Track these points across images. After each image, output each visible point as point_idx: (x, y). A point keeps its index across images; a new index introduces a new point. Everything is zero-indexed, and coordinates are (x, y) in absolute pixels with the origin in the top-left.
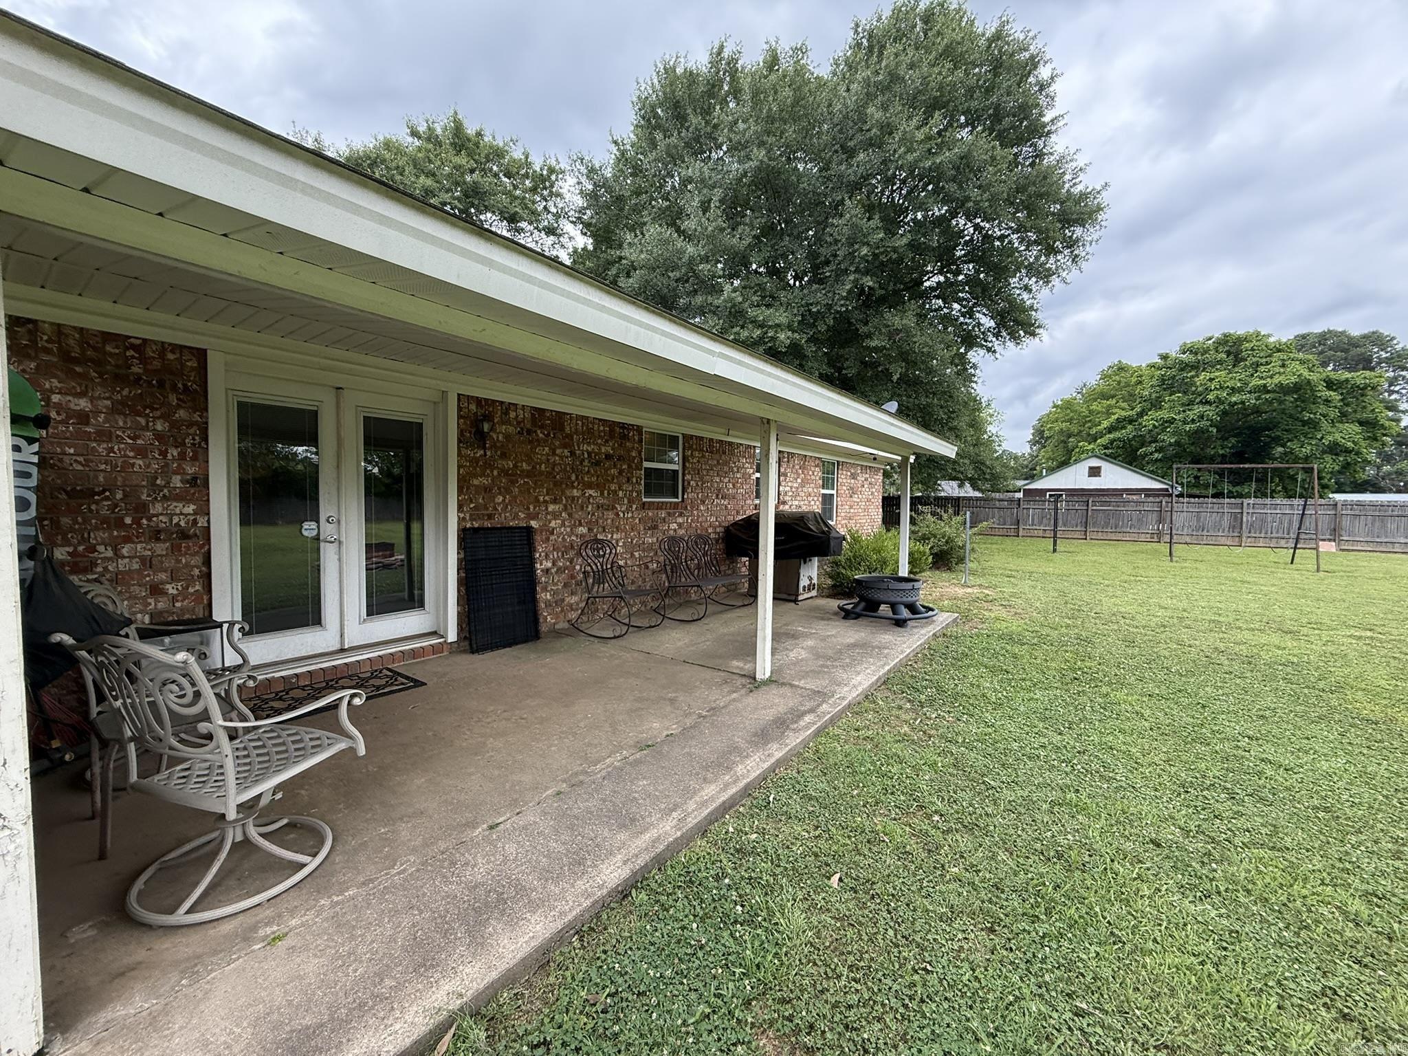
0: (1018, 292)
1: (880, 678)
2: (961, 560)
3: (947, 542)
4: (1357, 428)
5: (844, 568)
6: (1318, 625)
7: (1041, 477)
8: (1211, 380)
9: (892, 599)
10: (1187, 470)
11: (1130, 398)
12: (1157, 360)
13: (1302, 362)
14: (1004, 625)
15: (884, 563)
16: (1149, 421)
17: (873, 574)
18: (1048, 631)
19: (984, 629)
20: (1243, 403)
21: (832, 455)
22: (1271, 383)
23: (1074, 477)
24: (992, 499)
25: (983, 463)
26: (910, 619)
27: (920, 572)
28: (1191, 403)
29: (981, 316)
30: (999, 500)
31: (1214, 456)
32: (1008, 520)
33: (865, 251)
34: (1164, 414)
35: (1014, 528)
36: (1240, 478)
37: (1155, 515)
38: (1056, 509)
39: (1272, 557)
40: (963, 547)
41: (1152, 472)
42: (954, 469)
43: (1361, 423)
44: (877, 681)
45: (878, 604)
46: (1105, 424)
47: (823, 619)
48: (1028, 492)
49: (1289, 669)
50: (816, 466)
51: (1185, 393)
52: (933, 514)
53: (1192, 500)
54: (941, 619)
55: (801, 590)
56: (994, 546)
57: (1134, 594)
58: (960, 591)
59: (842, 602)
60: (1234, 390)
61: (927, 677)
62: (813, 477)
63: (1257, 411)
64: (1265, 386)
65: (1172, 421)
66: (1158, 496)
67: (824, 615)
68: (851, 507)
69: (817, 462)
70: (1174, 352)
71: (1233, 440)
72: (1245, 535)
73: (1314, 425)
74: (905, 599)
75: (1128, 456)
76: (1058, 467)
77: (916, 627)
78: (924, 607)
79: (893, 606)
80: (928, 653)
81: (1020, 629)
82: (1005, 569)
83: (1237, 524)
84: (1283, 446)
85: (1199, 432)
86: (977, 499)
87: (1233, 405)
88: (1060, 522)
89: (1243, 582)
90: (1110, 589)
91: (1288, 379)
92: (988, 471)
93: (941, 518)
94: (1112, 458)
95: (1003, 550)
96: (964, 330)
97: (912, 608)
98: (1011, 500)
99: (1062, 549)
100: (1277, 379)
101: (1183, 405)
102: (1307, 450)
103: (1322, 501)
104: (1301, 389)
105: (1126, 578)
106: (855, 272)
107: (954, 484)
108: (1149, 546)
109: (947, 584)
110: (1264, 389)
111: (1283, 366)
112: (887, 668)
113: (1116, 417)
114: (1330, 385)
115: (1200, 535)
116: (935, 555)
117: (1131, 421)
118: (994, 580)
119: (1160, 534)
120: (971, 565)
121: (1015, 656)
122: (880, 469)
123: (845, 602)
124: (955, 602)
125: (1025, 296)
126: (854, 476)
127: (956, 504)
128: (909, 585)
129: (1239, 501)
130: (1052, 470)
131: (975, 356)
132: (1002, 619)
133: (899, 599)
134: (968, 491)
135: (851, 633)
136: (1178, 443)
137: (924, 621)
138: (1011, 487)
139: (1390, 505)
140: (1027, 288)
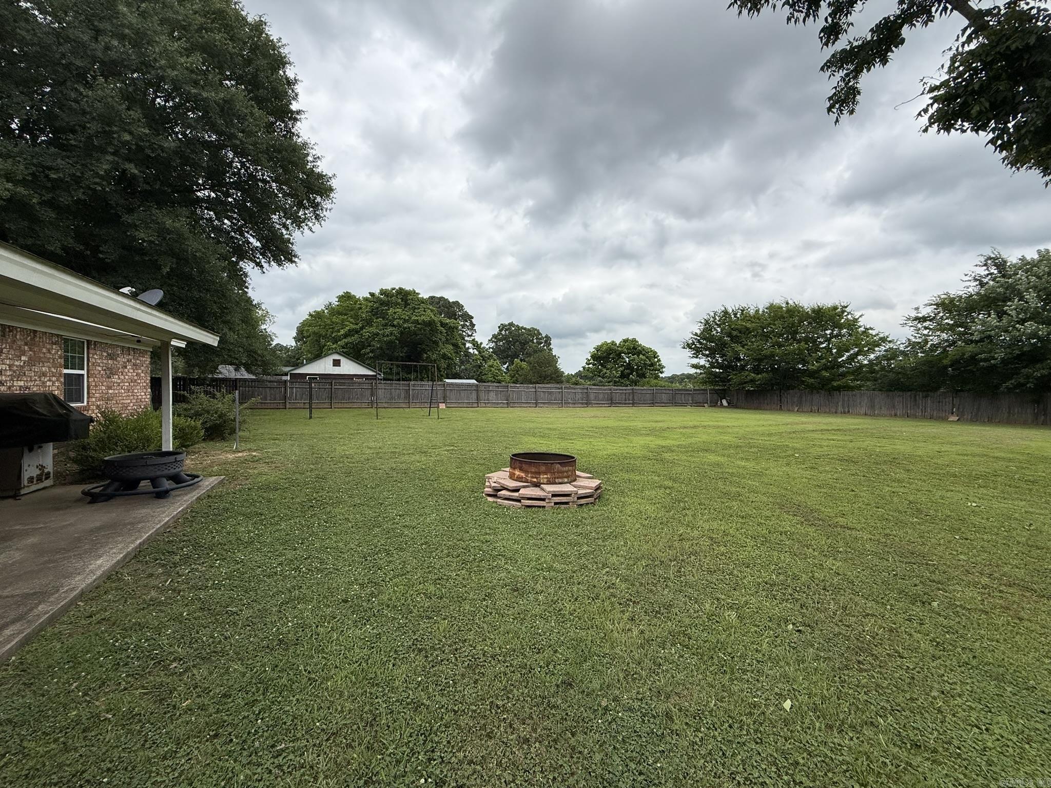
0: (278, 226)
1: (128, 554)
2: (233, 431)
3: (220, 417)
4: (452, 347)
5: (95, 450)
6: (434, 447)
7: (303, 365)
8: (395, 313)
9: (152, 474)
10: (386, 363)
11: (356, 317)
12: (369, 296)
13: (432, 311)
14: (264, 477)
15: (148, 440)
16: (366, 333)
17: (133, 453)
18: (298, 476)
19: (247, 484)
20: (409, 328)
21: (78, 332)
22: (421, 319)
23: (324, 366)
24: (263, 381)
25: (255, 352)
26: (172, 490)
27: (192, 445)
28: (386, 325)
29: (249, 236)
30: (270, 382)
31: (397, 357)
32: (278, 396)
33: (127, 137)
34: (373, 330)
35: (283, 403)
36: (408, 370)
37: (370, 391)
38: (311, 388)
39: (422, 413)
40: (234, 420)
41: (368, 365)
42: (230, 356)
43: (453, 345)
44: (125, 557)
45: (137, 481)
46: (342, 332)
47: (58, 509)
48: (294, 376)
49: (421, 473)
50: (53, 343)
51: (383, 319)
52: (206, 393)
53: (387, 382)
54: (207, 483)
55: (25, 482)
56: (267, 417)
57: (355, 442)
58: (231, 456)
59: (87, 487)
60: (405, 321)
61: (185, 538)
62: (48, 355)
63: (415, 334)
64: (417, 320)
65: (377, 334)
66: (371, 379)
67: (60, 505)
68: (110, 388)
69: (55, 339)
70: (377, 292)
71: (406, 349)
72: (411, 401)
73: (436, 343)
74: (166, 472)
75: (355, 355)
76: (314, 358)
77: (179, 496)
78: (188, 475)
79: (154, 481)
80: (190, 517)
81: (277, 478)
82: (272, 434)
83: (407, 396)
84: (426, 353)
85: (390, 343)
86: (252, 380)
87: (405, 328)
88: (314, 397)
89: (408, 428)
90: (342, 440)
91: (427, 319)
92: (260, 358)
93: (214, 397)
94: (347, 355)
95: (274, 419)
96: (235, 243)
97: (176, 479)
98: (280, 382)
99: (316, 416)
100: (423, 317)
101: (383, 325)
102: (435, 356)
103: (440, 383)
104: (431, 324)
105: (353, 432)
106: (113, 154)
107: (231, 368)
108: (367, 411)
109: (220, 452)
110: (416, 322)
111: (424, 311)
112: (138, 542)
113: (348, 328)
114: (442, 324)
115: (392, 403)
116: (207, 430)
117: (357, 332)
118: (262, 444)
119: (372, 402)
120: (241, 433)
121: (269, 501)
122: (146, 351)
123: (95, 485)
124: (224, 466)
125: (284, 232)
126: (111, 357)
127: (233, 384)
128: (172, 458)
129: (408, 383)
130: (311, 361)
131: (248, 267)
132: (265, 473)
133: (159, 473)
134: (244, 374)
135: (98, 516)
136: (381, 348)
137: (188, 488)
138: (278, 371)
139: (462, 385)
140: (285, 226)
